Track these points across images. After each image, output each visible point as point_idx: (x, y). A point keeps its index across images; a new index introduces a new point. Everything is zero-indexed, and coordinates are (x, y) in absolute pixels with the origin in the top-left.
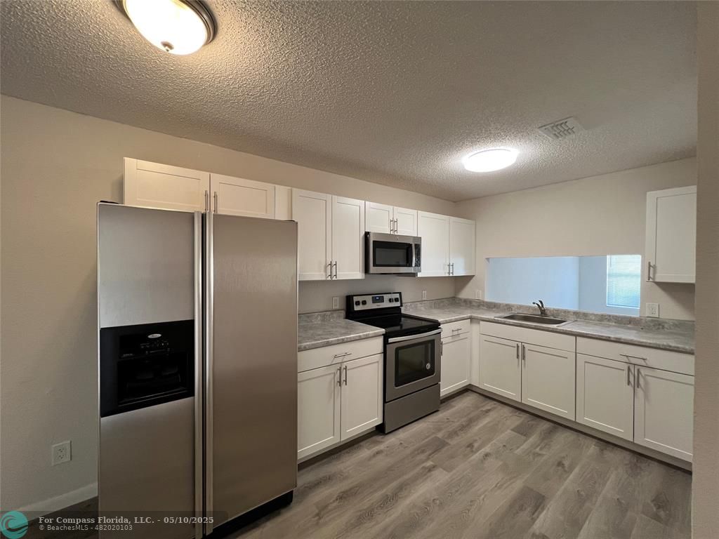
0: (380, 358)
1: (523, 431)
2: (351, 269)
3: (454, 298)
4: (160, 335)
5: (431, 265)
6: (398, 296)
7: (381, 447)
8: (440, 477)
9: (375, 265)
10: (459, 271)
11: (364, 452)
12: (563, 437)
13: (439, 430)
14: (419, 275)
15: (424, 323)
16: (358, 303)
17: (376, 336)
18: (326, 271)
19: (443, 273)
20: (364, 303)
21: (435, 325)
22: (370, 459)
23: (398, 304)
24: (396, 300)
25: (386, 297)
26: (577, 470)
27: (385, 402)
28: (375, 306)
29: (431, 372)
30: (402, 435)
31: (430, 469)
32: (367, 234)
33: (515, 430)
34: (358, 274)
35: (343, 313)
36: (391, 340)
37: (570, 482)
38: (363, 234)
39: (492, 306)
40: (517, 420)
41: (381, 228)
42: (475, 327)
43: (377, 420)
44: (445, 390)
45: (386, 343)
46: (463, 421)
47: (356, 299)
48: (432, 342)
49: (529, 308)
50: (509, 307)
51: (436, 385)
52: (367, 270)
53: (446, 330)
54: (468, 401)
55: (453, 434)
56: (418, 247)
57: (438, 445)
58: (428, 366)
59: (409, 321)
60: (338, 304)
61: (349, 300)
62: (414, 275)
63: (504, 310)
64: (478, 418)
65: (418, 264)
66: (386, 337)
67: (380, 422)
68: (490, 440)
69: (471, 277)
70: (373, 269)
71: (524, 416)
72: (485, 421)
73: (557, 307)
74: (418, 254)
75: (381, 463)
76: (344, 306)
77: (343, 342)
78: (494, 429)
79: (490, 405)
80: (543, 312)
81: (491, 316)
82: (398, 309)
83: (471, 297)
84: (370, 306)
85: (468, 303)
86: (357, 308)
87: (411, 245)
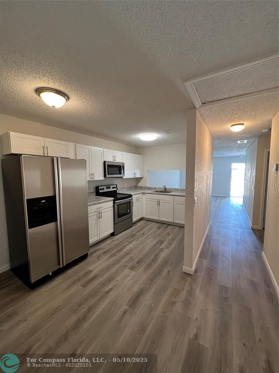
0: (112, 209)
1: (159, 228)
2: (99, 176)
3: (136, 186)
4: (44, 201)
5: (128, 174)
6: (115, 186)
7: (114, 239)
8: (135, 243)
9: (108, 174)
10: (138, 176)
11: (109, 241)
12: (170, 228)
13: (133, 231)
14: (124, 177)
15: (126, 196)
16: (101, 189)
17: (111, 200)
18: (90, 177)
19: (132, 177)
20: (103, 189)
21: (130, 196)
22: (111, 243)
23: (116, 189)
24: (115, 188)
25: (111, 187)
26: (172, 235)
27: (114, 224)
28: (108, 190)
29: (130, 212)
30: (120, 235)
31: (131, 241)
32: (105, 162)
33: (157, 228)
34: (102, 178)
35: (95, 194)
36: (116, 202)
37: (170, 237)
38: (103, 162)
39: (150, 188)
40: (157, 225)
41: (110, 159)
42: (144, 196)
43: (112, 231)
44: (134, 220)
45: (114, 203)
46: (140, 228)
47: (100, 188)
48: (130, 202)
49: (161, 188)
50: (155, 188)
51: (131, 217)
52: (105, 176)
53: (134, 197)
54: (142, 222)
55: (138, 232)
56: (123, 166)
57: (133, 236)
58: (129, 211)
59: (120, 195)
60: (93, 190)
61: (97, 188)
62: (122, 177)
63: (154, 190)
64: (145, 227)
65: (124, 174)
66: (114, 201)
67: (113, 231)
68: (149, 231)
69: (142, 178)
70: (107, 176)
71: (159, 224)
72: (148, 227)
73: (170, 187)
74: (124, 169)
75: (115, 243)
76: (95, 191)
77: (100, 203)
78: (150, 229)
79: (149, 223)
80: (166, 189)
81: (149, 192)
82: (116, 191)
83: (142, 186)
84: (106, 190)
85: (141, 188)
86: (101, 191)
87: (121, 166)
